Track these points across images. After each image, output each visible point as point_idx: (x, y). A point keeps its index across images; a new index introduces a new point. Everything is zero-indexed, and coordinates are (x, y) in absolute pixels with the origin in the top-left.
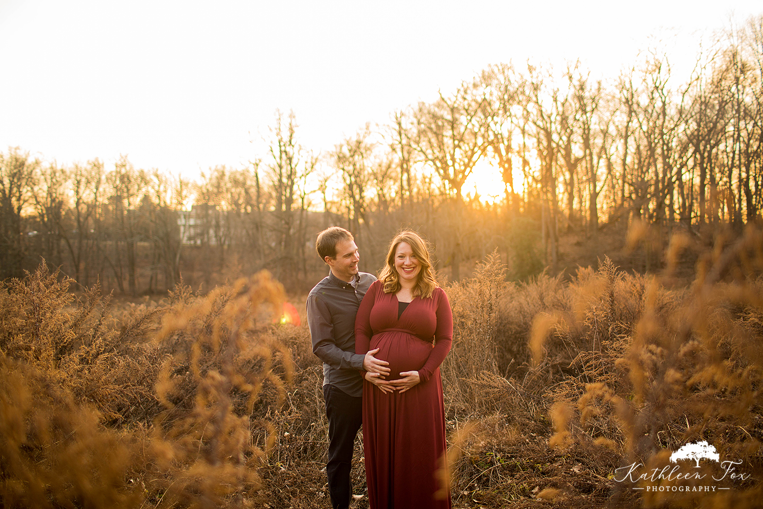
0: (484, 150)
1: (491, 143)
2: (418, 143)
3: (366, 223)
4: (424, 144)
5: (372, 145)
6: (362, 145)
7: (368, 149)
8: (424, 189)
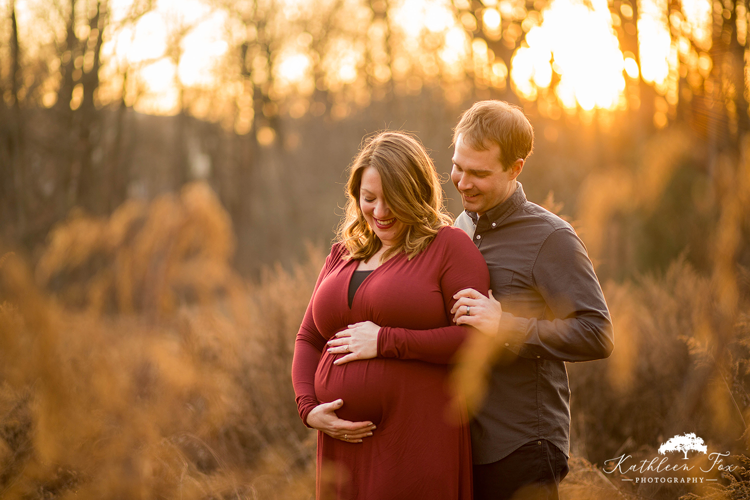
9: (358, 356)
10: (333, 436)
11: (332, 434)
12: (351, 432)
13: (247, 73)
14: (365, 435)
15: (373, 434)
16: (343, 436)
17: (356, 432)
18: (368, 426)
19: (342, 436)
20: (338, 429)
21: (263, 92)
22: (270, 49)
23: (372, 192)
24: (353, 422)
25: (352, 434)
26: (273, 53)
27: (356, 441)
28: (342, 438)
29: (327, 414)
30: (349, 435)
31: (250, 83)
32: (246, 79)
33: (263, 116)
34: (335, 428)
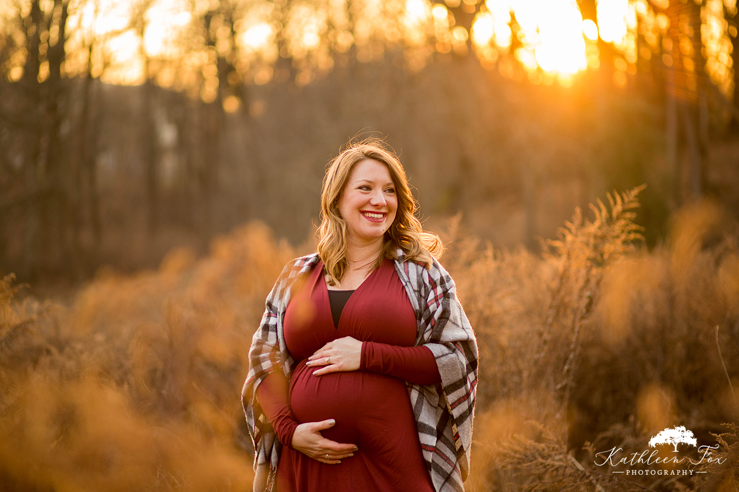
3: (245, 108)
9: (339, 367)
11: (314, 453)
13: (210, 42)
14: (345, 456)
15: (353, 455)
16: (324, 456)
21: (228, 61)
22: (233, 19)
25: (333, 455)
26: (236, 22)
27: (334, 462)
28: (322, 458)
30: (330, 455)
31: (213, 53)
32: (210, 49)
33: (228, 85)
34: (320, 447)
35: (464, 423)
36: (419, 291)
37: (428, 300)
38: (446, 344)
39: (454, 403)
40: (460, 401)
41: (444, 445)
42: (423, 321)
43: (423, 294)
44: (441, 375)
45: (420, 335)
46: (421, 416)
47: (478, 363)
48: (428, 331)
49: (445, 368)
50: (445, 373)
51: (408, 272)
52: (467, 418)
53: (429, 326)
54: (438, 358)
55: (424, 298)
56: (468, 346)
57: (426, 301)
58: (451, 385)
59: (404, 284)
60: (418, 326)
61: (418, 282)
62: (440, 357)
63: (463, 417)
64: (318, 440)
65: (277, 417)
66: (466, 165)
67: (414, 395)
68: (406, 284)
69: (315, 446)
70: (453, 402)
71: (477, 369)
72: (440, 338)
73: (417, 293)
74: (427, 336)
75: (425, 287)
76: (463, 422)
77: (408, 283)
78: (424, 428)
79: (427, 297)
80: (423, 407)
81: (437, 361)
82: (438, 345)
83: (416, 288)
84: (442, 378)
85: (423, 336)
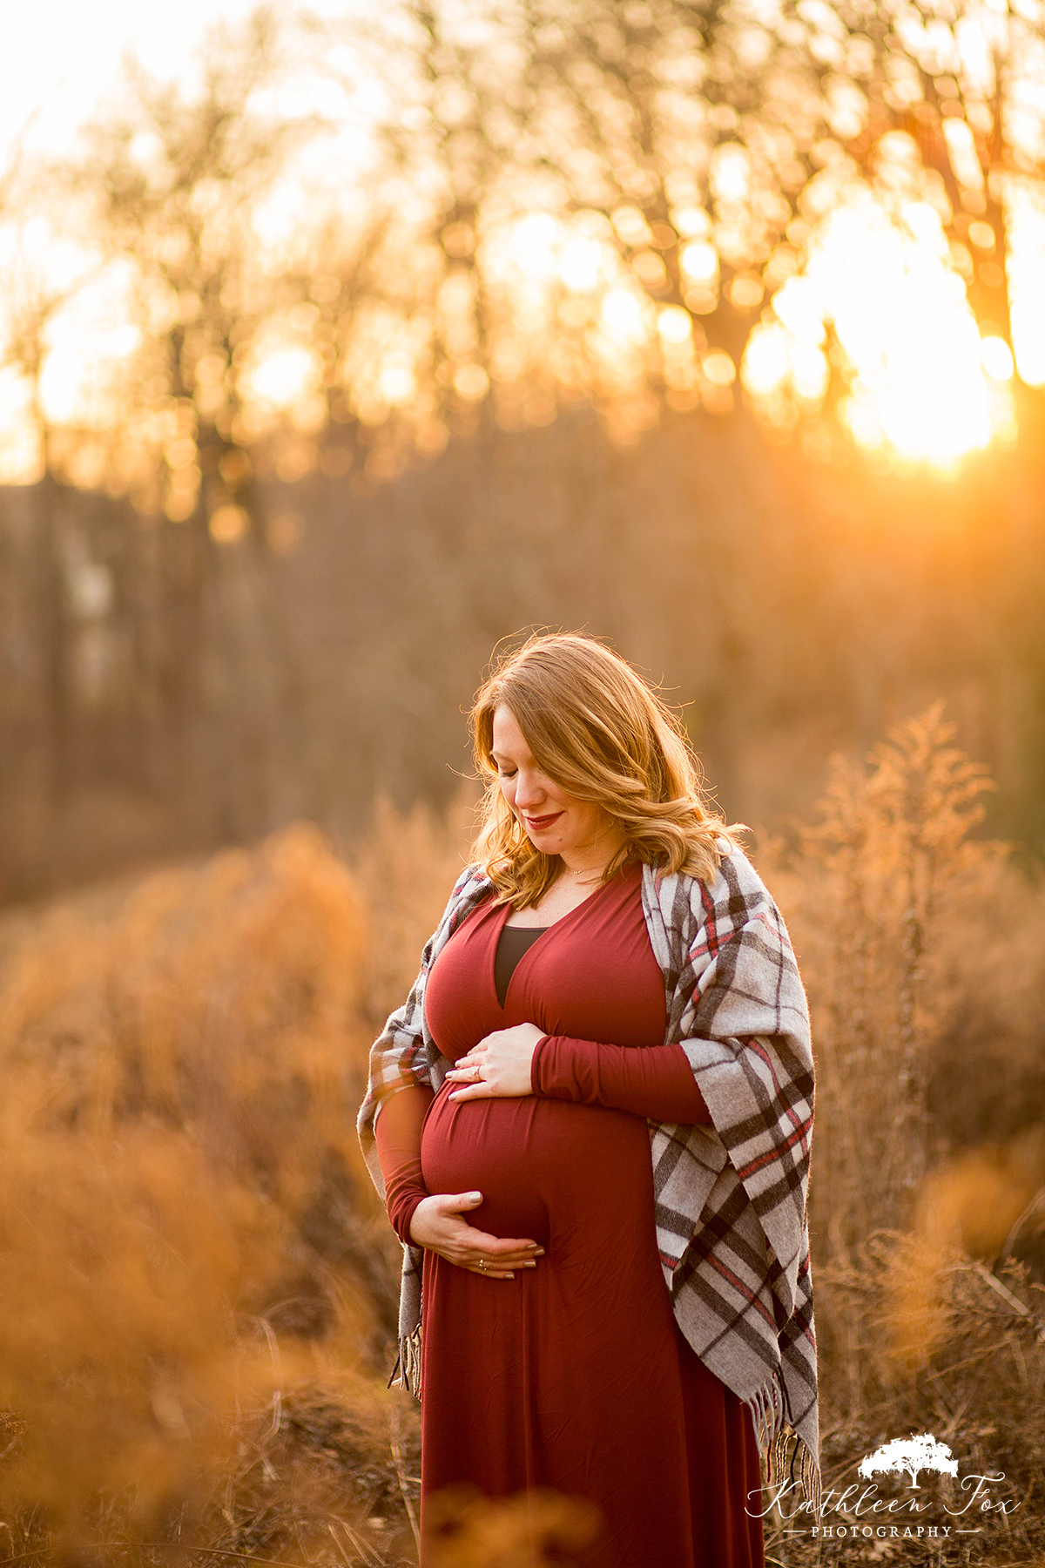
0: (864, 155)
1: (904, 121)
2: (523, 116)
3: (258, 533)
4: (557, 120)
5: (283, 129)
6: (232, 134)
7: (261, 152)
8: (561, 366)
9: (492, 1089)
10: (454, 1261)
11: (454, 1257)
12: (492, 1258)
13: (183, 391)
14: (520, 1264)
15: (537, 1263)
16: (476, 1263)
17: (504, 1258)
18: (526, 1249)
19: (472, 1263)
20: (466, 1247)
21: (222, 430)
22: (232, 340)
23: (505, 755)
24: (499, 1237)
25: (494, 1261)
26: (238, 348)
27: (500, 1275)
28: (474, 1266)
29: (446, 1216)
30: (489, 1261)
31: (190, 413)
32: (181, 404)
33: (221, 482)
34: (460, 1246)
35: (777, 1209)
36: (677, 930)
37: (692, 948)
38: (723, 1041)
39: (747, 1166)
40: (759, 1163)
41: (733, 1253)
42: (678, 992)
43: (685, 934)
44: (710, 1107)
45: (671, 1021)
46: (663, 1192)
47: (815, 1080)
48: (687, 1012)
49: (717, 1092)
50: (718, 1103)
51: (659, 889)
52: (785, 1198)
53: (690, 1003)
54: (698, 1070)
55: (687, 942)
56: (786, 1045)
57: (689, 949)
58: (735, 1129)
59: (646, 914)
60: (668, 1002)
61: (674, 909)
62: (704, 1068)
63: (772, 1195)
64: (455, 1231)
65: (392, 1180)
66: (733, 650)
67: (659, 1145)
68: (651, 915)
69: (450, 1242)
70: (743, 1163)
71: (815, 1093)
72: (709, 1028)
73: (670, 934)
74: (686, 1022)
75: (690, 920)
76: (773, 1206)
77: (654, 913)
78: (665, 1217)
79: (690, 941)
80: (673, 1174)
81: (698, 1077)
82: (706, 1042)
83: (669, 924)
84: (710, 1112)
85: (679, 1024)
